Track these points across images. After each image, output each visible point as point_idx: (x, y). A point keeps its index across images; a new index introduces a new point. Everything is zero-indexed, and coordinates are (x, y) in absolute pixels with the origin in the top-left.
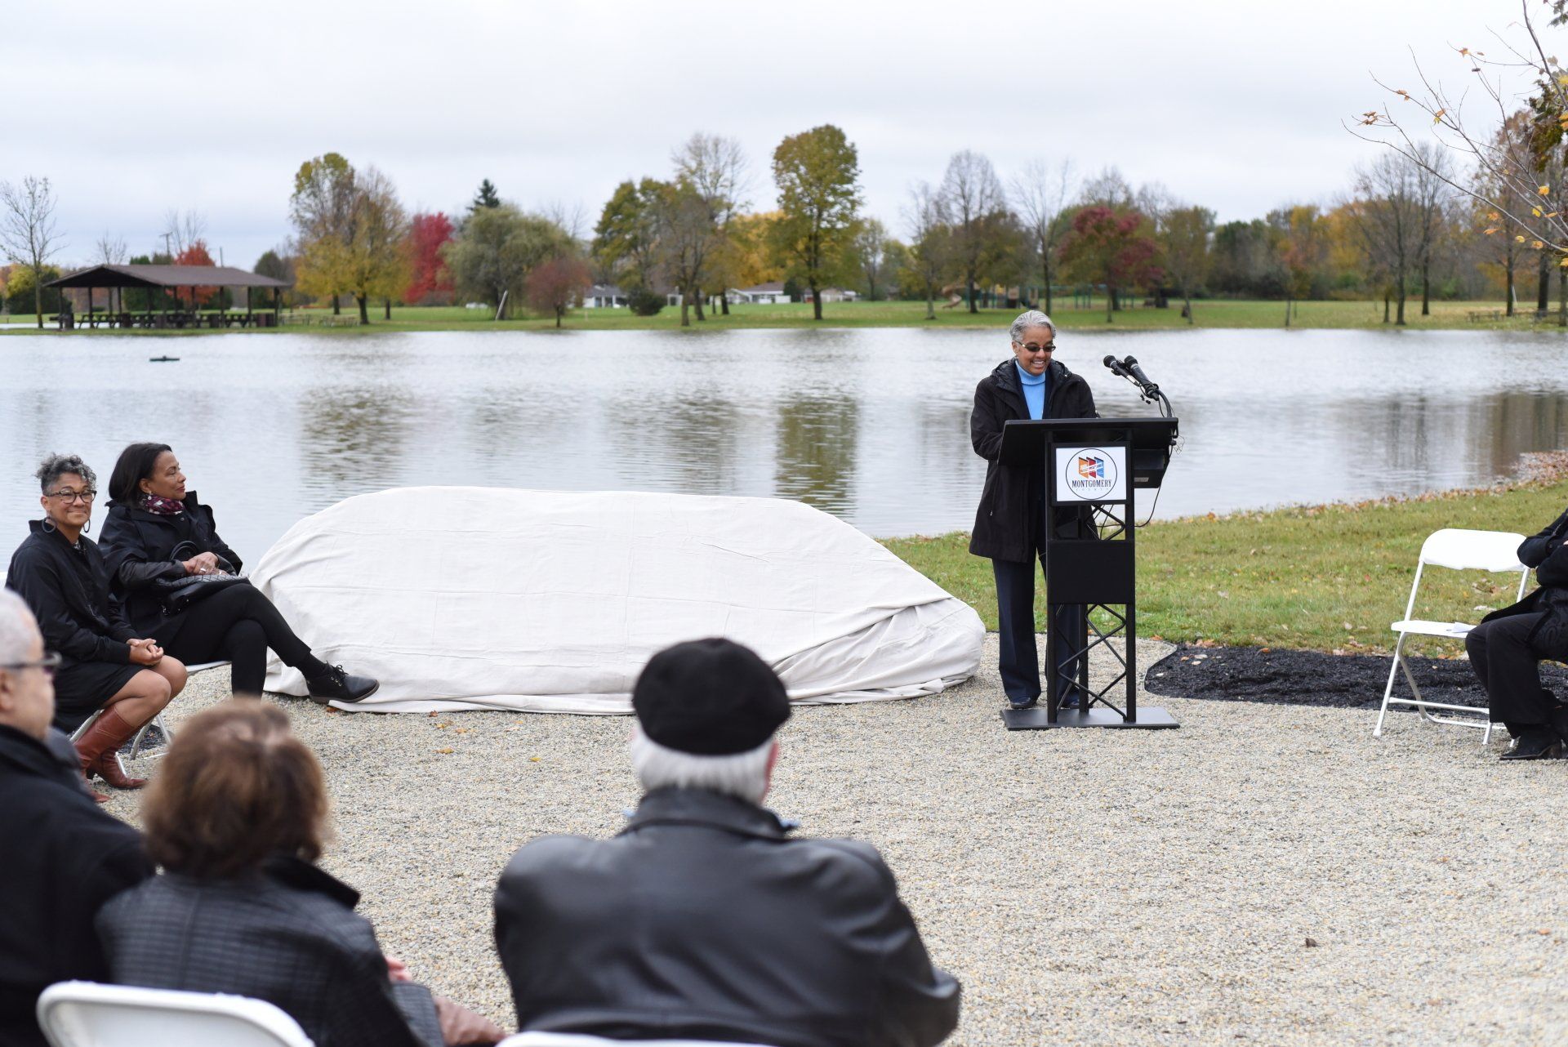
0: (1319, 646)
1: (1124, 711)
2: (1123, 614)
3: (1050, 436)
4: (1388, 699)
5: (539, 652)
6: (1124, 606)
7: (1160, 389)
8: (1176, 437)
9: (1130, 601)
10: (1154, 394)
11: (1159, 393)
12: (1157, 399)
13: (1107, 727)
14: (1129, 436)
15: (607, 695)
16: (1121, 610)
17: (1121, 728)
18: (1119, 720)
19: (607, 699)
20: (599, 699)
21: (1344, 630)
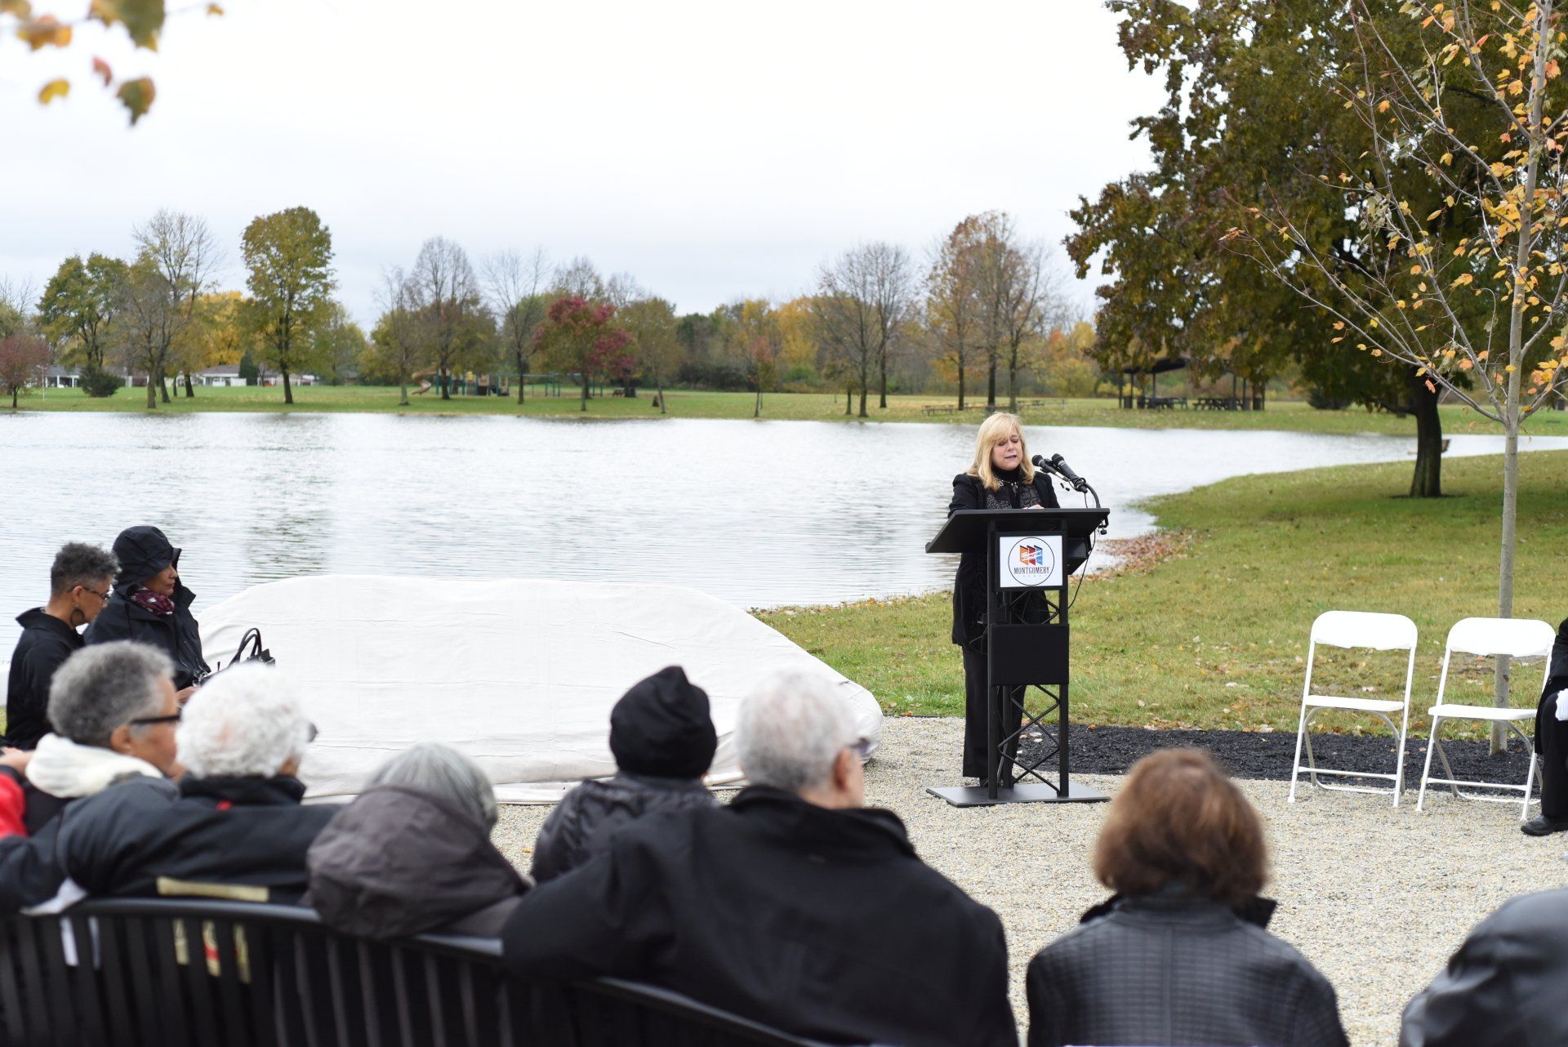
0: (1129, 722)
1: (1058, 786)
2: (1057, 694)
3: (992, 526)
4: (1297, 768)
5: (470, 742)
6: (1058, 686)
7: (1088, 482)
8: (1105, 526)
9: (1063, 681)
10: (1083, 488)
11: (1087, 486)
12: (1085, 492)
13: (1046, 802)
14: (1064, 525)
15: (538, 784)
16: (1055, 690)
17: (1060, 802)
18: (1053, 795)
19: (538, 788)
20: (531, 787)
21: (1139, 707)
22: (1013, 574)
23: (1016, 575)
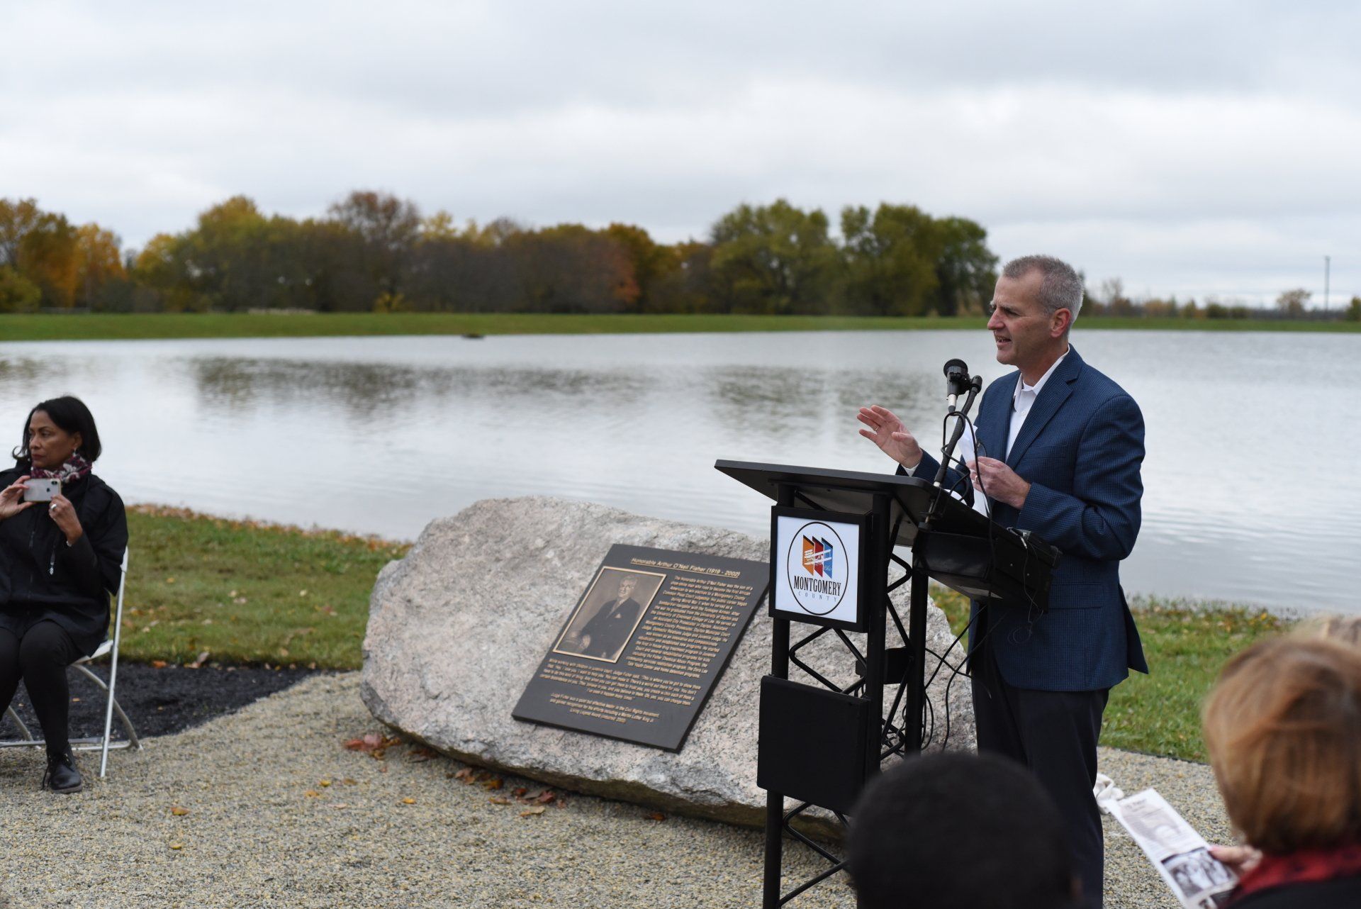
22: (793, 586)
23: (796, 591)
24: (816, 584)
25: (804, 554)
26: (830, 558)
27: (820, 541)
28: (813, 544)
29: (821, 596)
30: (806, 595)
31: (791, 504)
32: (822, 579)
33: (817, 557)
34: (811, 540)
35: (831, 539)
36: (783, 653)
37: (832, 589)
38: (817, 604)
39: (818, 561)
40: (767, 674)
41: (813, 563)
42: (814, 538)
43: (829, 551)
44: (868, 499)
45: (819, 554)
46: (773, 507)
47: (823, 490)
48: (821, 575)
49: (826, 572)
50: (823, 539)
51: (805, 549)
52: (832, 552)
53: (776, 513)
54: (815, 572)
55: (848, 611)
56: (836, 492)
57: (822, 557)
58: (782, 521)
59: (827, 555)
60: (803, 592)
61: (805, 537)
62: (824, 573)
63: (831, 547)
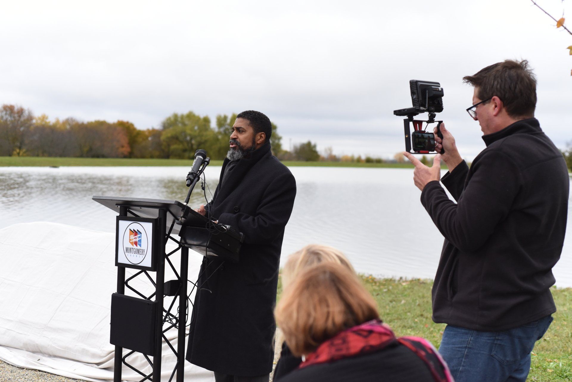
22: (125, 252)
23: (126, 254)
24: (135, 250)
25: (130, 238)
26: (140, 239)
27: (136, 231)
28: (133, 232)
29: (137, 256)
30: (131, 255)
31: (126, 215)
32: (137, 248)
33: (135, 238)
34: (133, 230)
35: (141, 230)
36: (122, 282)
37: (141, 253)
38: (135, 259)
39: (135, 240)
40: (115, 292)
41: (133, 241)
42: (134, 230)
43: (140, 235)
44: (157, 211)
45: (136, 237)
46: (117, 216)
47: (138, 208)
48: (137, 246)
49: (139, 245)
50: (138, 230)
51: (130, 235)
52: (141, 236)
53: (118, 219)
54: (134, 245)
55: (148, 262)
56: (143, 208)
57: (137, 238)
58: (121, 222)
59: (139, 237)
60: (129, 254)
61: (130, 229)
62: (138, 245)
63: (141, 233)
